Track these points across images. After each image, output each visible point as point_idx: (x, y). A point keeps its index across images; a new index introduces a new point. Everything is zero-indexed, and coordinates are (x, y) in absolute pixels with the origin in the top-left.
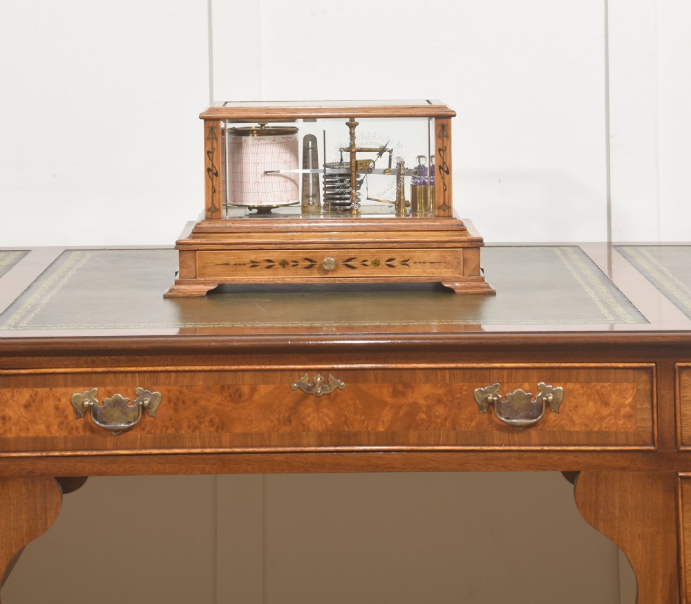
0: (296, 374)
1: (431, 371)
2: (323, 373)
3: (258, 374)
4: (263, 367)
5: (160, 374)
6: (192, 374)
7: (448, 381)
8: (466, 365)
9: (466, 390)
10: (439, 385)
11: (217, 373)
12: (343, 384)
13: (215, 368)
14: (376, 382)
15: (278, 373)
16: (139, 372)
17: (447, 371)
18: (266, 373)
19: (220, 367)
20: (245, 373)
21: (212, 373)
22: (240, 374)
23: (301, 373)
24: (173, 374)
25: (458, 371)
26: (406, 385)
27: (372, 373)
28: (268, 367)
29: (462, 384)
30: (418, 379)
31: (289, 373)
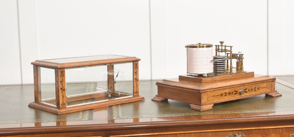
0: (228, 132)
1: (275, 129)
2: (237, 131)
3: (214, 133)
4: (216, 130)
5: (178, 135)
6: (190, 134)
7: (281, 132)
8: (287, 126)
9: (287, 135)
10: (278, 134)
11: (199, 133)
12: (244, 135)
13: (198, 131)
14: (256, 134)
15: (221, 133)
16: (170, 134)
17: (281, 129)
18: (217, 132)
19: (200, 131)
20: (209, 133)
21: (197, 134)
22: (207, 133)
23: (229, 132)
24: (183, 135)
25: (284, 129)
26: (266, 135)
27: (254, 131)
28: (218, 130)
29: (285, 133)
30: (271, 132)
31: (225, 132)
